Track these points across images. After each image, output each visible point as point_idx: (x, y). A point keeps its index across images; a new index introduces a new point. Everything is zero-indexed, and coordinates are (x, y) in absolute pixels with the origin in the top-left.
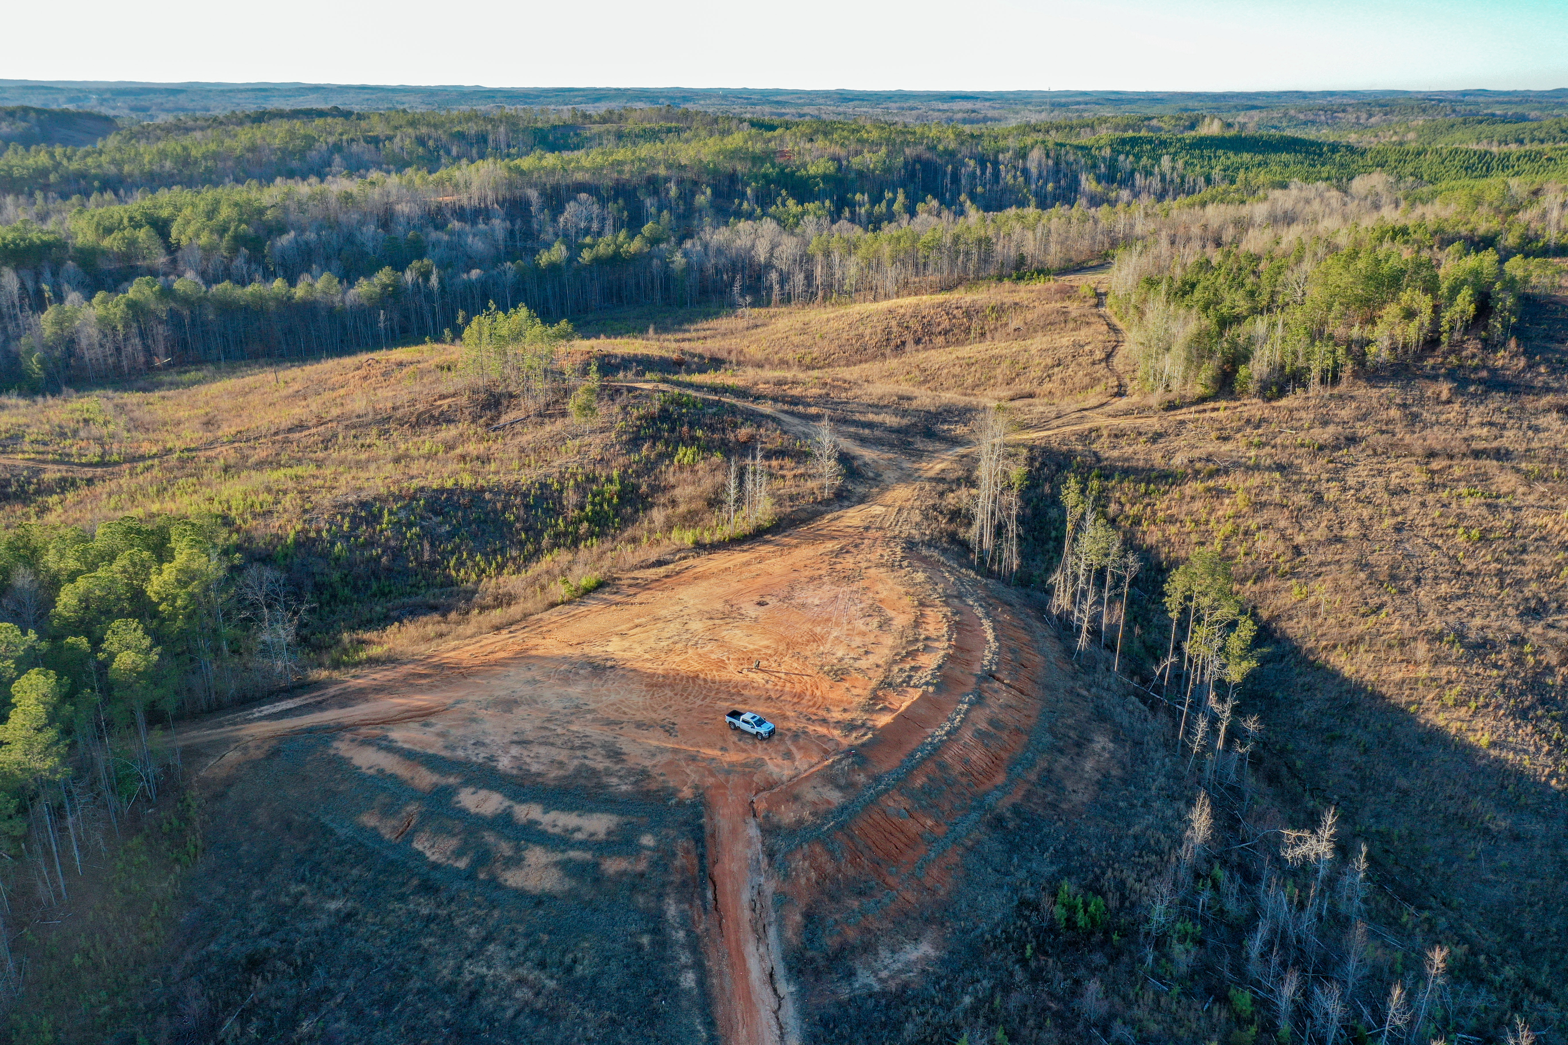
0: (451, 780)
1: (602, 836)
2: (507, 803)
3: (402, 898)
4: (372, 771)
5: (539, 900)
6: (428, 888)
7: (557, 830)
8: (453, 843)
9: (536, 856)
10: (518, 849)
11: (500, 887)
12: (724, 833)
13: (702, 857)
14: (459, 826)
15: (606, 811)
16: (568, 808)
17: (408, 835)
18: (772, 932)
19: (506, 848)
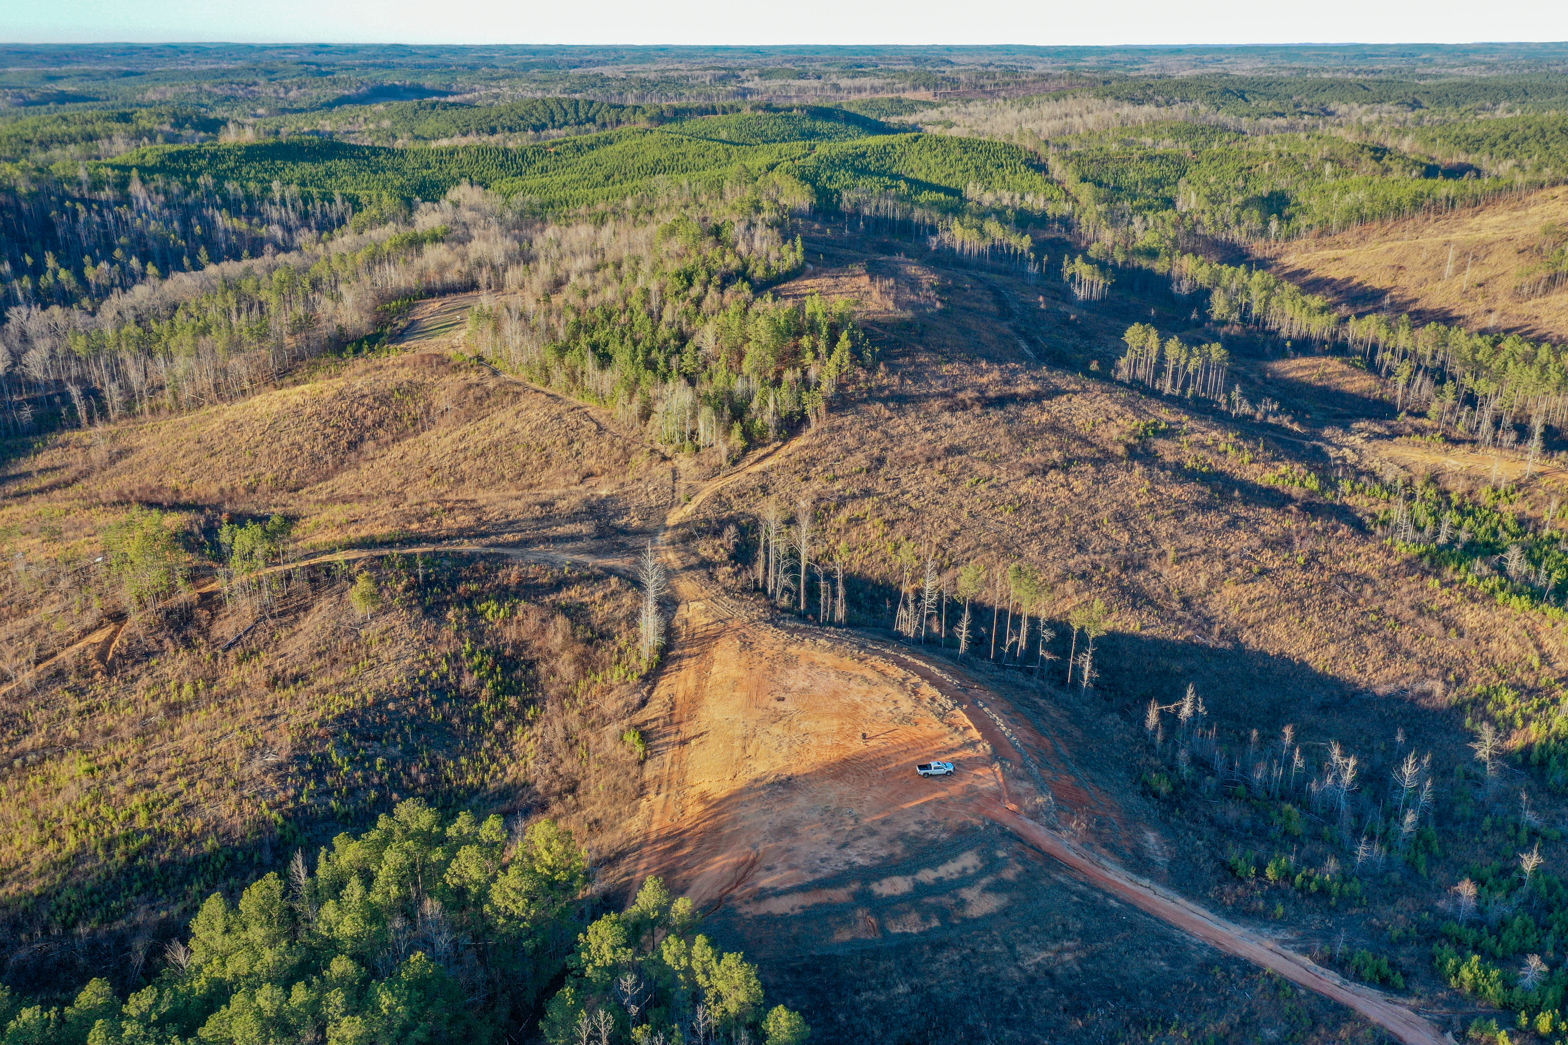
0: (855, 887)
1: (980, 865)
2: (909, 878)
3: (932, 960)
4: (797, 911)
5: (1005, 912)
6: (939, 946)
7: (956, 876)
8: (914, 917)
9: (968, 894)
10: (955, 896)
11: (975, 920)
12: (1021, 830)
13: (1032, 847)
14: (905, 906)
15: (964, 851)
16: (944, 861)
17: (882, 928)
18: (1103, 861)
19: (946, 900)
